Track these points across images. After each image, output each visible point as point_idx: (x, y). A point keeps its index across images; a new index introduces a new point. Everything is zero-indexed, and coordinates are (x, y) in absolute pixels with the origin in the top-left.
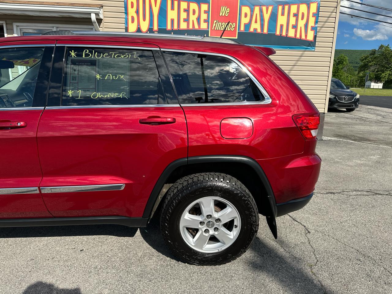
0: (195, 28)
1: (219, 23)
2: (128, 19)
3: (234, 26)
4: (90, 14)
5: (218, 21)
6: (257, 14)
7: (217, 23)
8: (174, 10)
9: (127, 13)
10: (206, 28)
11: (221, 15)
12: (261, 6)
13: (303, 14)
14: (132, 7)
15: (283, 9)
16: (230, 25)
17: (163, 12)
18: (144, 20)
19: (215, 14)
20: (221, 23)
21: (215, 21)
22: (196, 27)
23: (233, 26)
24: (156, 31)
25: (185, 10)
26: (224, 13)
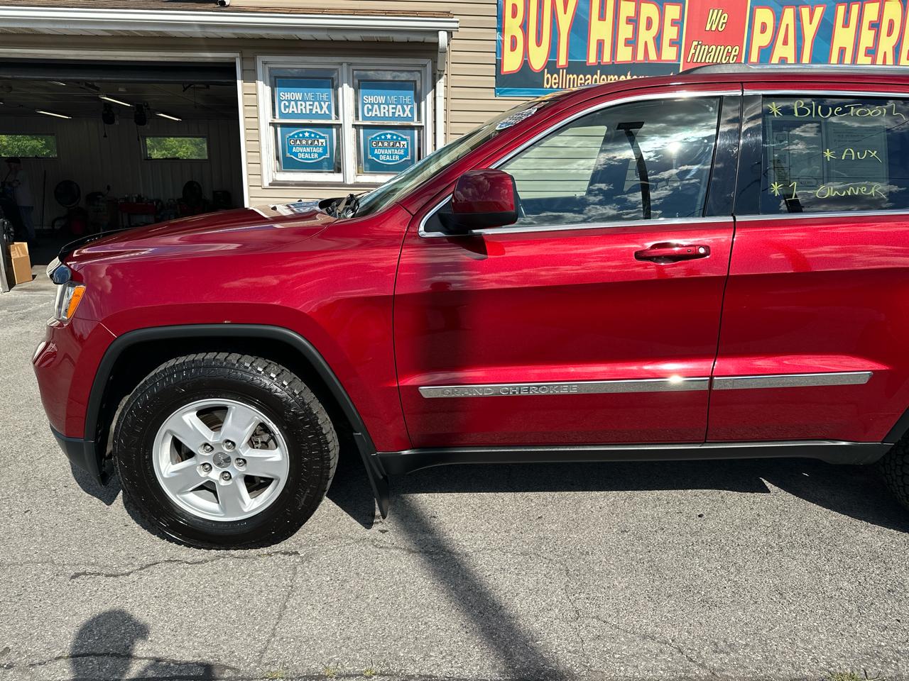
0: (651, 59)
1: (703, 47)
2: (503, 42)
3: (736, 53)
4: (435, 32)
5: (700, 43)
6: (787, 25)
7: (699, 46)
8: (605, 20)
9: (501, 29)
10: (674, 58)
11: (708, 28)
12: (797, 6)
13: (891, 23)
14: (514, 15)
15: (848, 12)
16: (728, 52)
17: (580, 27)
18: (539, 43)
19: (694, 29)
20: (723, 47)
21: (695, 43)
22: (653, 56)
23: (733, 53)
24: (563, 69)
25: (629, 20)
26: (716, 23)
